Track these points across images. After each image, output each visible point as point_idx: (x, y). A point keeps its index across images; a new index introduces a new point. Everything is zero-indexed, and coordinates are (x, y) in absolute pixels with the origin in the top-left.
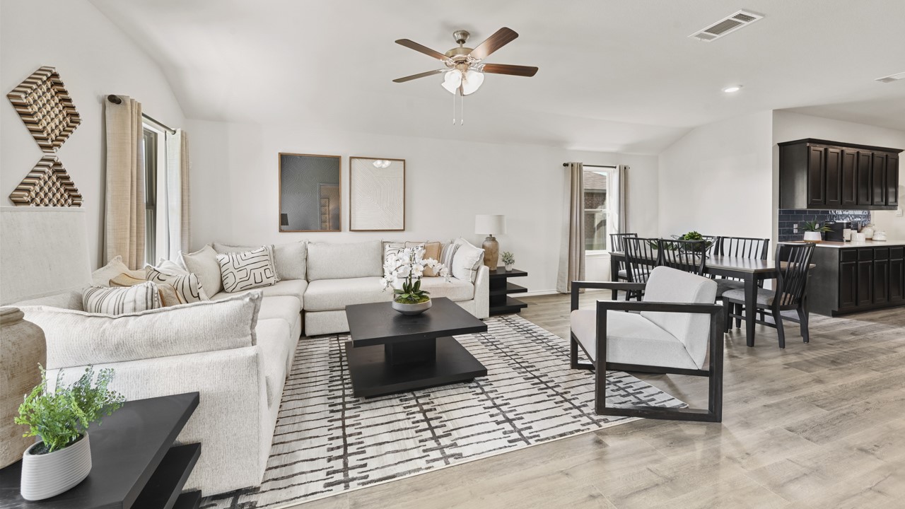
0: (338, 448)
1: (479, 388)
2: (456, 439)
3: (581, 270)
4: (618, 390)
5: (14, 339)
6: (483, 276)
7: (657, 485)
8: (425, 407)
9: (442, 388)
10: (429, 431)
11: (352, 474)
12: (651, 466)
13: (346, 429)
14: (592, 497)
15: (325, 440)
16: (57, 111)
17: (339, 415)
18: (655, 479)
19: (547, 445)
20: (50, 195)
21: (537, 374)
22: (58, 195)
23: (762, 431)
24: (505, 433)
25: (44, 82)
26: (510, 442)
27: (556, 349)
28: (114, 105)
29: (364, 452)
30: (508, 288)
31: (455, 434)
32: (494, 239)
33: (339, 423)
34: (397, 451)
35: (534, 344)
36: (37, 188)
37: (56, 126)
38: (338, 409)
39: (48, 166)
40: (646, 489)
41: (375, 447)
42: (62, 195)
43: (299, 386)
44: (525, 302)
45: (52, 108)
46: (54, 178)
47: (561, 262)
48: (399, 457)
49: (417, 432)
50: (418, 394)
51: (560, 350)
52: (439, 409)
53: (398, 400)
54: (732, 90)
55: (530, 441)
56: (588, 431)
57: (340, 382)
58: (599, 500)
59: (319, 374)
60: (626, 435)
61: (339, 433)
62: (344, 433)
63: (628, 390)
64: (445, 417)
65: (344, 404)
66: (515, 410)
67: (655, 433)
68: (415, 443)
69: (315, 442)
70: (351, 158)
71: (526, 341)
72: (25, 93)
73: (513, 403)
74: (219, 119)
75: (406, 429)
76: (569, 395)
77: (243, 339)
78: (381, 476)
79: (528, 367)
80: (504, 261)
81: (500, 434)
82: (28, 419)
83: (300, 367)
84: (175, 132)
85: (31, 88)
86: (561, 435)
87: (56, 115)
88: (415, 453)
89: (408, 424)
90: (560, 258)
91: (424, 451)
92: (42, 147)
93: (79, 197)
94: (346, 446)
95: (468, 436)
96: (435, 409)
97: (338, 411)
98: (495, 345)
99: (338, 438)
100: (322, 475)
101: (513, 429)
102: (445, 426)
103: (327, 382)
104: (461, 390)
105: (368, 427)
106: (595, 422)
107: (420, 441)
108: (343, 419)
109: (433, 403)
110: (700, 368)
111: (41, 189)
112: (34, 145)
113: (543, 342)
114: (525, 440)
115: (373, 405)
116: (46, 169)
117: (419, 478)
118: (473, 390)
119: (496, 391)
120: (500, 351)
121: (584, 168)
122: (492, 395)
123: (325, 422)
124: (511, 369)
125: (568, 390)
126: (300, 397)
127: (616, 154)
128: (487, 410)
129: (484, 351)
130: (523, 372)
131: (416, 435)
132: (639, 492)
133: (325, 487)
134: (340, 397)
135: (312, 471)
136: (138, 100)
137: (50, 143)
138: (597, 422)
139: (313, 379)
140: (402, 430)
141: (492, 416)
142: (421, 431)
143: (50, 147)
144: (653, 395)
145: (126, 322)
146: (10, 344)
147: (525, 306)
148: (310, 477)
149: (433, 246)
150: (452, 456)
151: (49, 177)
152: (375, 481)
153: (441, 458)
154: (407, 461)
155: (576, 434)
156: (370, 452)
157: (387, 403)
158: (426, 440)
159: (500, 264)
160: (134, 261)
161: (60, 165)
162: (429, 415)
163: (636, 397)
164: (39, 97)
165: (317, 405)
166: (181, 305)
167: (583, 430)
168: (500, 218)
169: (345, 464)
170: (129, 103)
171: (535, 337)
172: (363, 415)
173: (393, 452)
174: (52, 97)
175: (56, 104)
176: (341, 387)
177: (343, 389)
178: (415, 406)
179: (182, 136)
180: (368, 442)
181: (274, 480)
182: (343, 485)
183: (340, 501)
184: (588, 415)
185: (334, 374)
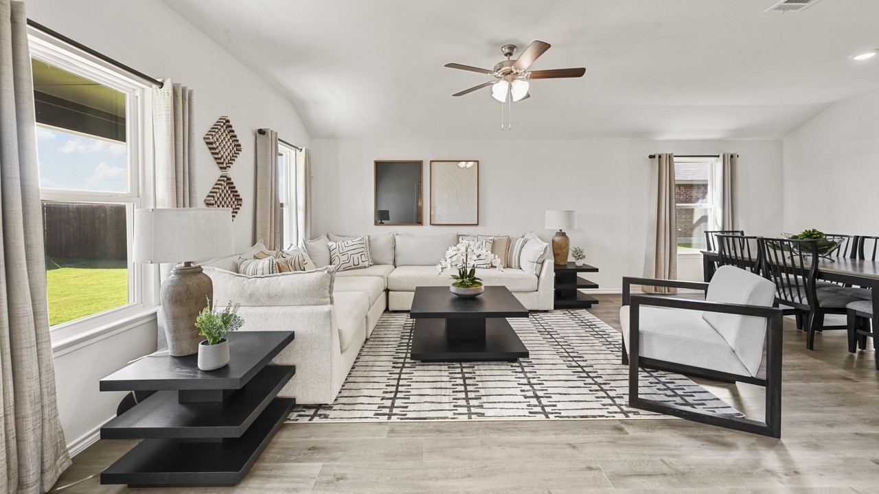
0: (391, 392)
1: (520, 368)
2: (484, 403)
3: (672, 270)
4: (665, 389)
5: (197, 282)
6: (547, 269)
7: (664, 474)
8: (467, 375)
9: (487, 363)
10: (464, 393)
11: (395, 411)
12: (665, 459)
13: (401, 381)
14: (590, 469)
15: (383, 386)
16: (229, 144)
17: (398, 371)
18: (665, 469)
19: (566, 422)
20: (225, 199)
21: (582, 364)
22: (229, 199)
23: (834, 456)
24: (529, 406)
25: (222, 127)
26: (530, 413)
27: (614, 345)
28: (262, 136)
29: (409, 398)
30: (579, 283)
31: (484, 399)
32: (564, 234)
33: (397, 376)
34: (433, 402)
35: (593, 338)
36: (218, 195)
37: (229, 154)
38: (399, 366)
39: (223, 181)
40: (650, 475)
41: (418, 397)
42: (231, 199)
43: (375, 346)
44: (597, 298)
45: (226, 142)
46: (227, 188)
47: (647, 260)
48: (433, 406)
49: (453, 392)
50: (464, 365)
51: (617, 346)
52: (478, 378)
53: (446, 367)
54: (865, 57)
55: (549, 415)
56: (612, 418)
57: (406, 348)
58: (596, 472)
59: (392, 339)
60: (653, 429)
61: (395, 382)
62: (398, 384)
63: (677, 391)
64: (480, 385)
65: (404, 363)
66: (547, 390)
67: (687, 433)
68: (449, 399)
69: (376, 386)
70: (431, 161)
71: (584, 335)
72: (212, 135)
73: (546, 384)
74: (332, 137)
75: (445, 388)
76: (608, 386)
77: (324, 300)
78: (415, 417)
79: (576, 357)
80: (574, 256)
81: (524, 406)
82: (201, 325)
83: (380, 333)
84: (301, 150)
85: (215, 131)
86: (582, 417)
87: (229, 147)
88: (447, 406)
89: (449, 385)
90: (646, 257)
91: (454, 406)
92: (221, 168)
93: (241, 200)
94: (397, 392)
95: (495, 402)
96: (475, 378)
97: (398, 368)
98: (551, 335)
99: (393, 386)
100: (375, 407)
101: (538, 404)
102: (478, 391)
103: (396, 346)
104: (503, 367)
105: (417, 382)
106: (623, 412)
107: (454, 399)
108: (400, 374)
109: (474, 373)
110: (754, 376)
111: (220, 195)
112: (217, 167)
113: (603, 337)
114: (546, 414)
115: (426, 367)
116: (223, 183)
117: (444, 424)
118: (514, 368)
119: (536, 372)
120: (553, 340)
121: (675, 159)
122: (529, 375)
123: (387, 374)
124: (558, 357)
125: (609, 382)
126: (374, 354)
127: (720, 141)
128: (520, 386)
129: (538, 338)
130: (569, 361)
131: (452, 394)
132: (640, 475)
133: (374, 415)
134: (402, 358)
135: (369, 404)
136: (275, 130)
137: (225, 165)
138: (626, 414)
139: (387, 343)
140: (442, 388)
141: (522, 391)
142: (457, 392)
143: (225, 168)
144: (705, 400)
145: (256, 281)
146: (196, 285)
147: (597, 302)
148: (366, 407)
149: (501, 240)
150: (476, 413)
151: (225, 188)
152: (410, 419)
153: (466, 414)
154: (439, 410)
155: (599, 418)
156: (413, 399)
157: (438, 368)
158: (459, 399)
159: (571, 259)
160: (273, 245)
161: (230, 179)
162: (468, 382)
163: (683, 399)
164: (220, 136)
165: (385, 361)
166: (290, 273)
167: (607, 417)
168: (569, 214)
169: (393, 404)
170: (270, 133)
171: (596, 332)
172: (416, 373)
173: (430, 402)
174: (227, 135)
175: (229, 140)
176: (406, 351)
177: (406, 353)
178: (459, 373)
179: (306, 152)
180: (413, 392)
181: (343, 404)
182: (387, 416)
183: (382, 426)
184: (619, 406)
185: (403, 341)
